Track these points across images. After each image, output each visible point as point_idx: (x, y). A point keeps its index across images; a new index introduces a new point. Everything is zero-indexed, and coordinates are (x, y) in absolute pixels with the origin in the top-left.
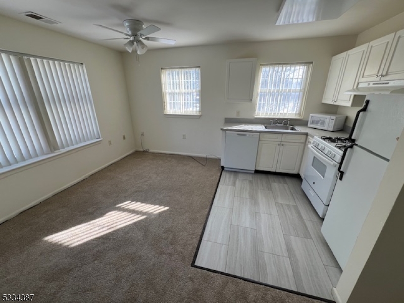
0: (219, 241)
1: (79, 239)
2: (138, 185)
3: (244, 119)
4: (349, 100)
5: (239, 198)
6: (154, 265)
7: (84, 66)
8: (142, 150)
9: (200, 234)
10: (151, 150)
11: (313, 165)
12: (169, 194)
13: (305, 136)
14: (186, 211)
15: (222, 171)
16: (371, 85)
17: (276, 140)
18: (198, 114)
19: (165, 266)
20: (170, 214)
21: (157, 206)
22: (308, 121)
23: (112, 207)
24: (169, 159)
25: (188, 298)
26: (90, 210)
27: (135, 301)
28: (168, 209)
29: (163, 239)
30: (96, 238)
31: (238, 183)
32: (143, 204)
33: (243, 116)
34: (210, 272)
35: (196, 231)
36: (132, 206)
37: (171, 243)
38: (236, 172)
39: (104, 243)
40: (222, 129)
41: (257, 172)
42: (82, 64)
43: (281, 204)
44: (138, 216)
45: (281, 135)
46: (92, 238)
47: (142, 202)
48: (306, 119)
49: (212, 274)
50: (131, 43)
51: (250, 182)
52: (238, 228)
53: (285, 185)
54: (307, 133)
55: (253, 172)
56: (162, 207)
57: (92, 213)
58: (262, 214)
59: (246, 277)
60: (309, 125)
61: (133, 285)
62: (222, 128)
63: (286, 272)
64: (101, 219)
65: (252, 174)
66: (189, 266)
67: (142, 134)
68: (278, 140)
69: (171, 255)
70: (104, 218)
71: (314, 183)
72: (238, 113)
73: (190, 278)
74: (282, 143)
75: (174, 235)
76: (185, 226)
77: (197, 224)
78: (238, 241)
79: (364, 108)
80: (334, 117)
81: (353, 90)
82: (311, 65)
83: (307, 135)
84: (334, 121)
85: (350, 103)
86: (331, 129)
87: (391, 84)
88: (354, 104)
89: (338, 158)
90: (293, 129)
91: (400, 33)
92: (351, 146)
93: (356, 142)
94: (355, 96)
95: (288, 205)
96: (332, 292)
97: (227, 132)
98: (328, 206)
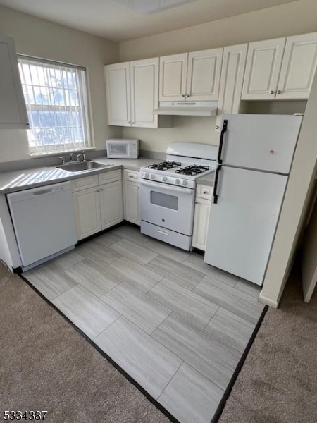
0: (171, 371)
4: (154, 121)
5: (107, 294)
11: (152, 203)
13: (120, 171)
15: (22, 276)
16: (176, 105)
17: (93, 185)
22: (106, 151)
43: (149, 263)
45: (96, 176)
48: (103, 148)
51: (87, 262)
52: (161, 330)
53: (124, 240)
54: (122, 166)
55: (74, 247)
58: (153, 290)
59: (235, 366)
60: (109, 156)
63: (234, 319)
65: (74, 250)
68: (96, 184)
71: (163, 221)
74: (101, 187)
78: (181, 344)
79: (225, 129)
80: (135, 142)
81: (154, 110)
82: (83, 72)
83: (122, 168)
84: (136, 146)
85: (155, 125)
86: (136, 157)
87: (198, 104)
88: (160, 126)
89: (191, 184)
90: (94, 165)
91: (192, 54)
92: (219, 168)
93: (223, 163)
94: (159, 116)
95: (154, 259)
96: (259, 301)
97: (9, 195)
98: (192, 236)
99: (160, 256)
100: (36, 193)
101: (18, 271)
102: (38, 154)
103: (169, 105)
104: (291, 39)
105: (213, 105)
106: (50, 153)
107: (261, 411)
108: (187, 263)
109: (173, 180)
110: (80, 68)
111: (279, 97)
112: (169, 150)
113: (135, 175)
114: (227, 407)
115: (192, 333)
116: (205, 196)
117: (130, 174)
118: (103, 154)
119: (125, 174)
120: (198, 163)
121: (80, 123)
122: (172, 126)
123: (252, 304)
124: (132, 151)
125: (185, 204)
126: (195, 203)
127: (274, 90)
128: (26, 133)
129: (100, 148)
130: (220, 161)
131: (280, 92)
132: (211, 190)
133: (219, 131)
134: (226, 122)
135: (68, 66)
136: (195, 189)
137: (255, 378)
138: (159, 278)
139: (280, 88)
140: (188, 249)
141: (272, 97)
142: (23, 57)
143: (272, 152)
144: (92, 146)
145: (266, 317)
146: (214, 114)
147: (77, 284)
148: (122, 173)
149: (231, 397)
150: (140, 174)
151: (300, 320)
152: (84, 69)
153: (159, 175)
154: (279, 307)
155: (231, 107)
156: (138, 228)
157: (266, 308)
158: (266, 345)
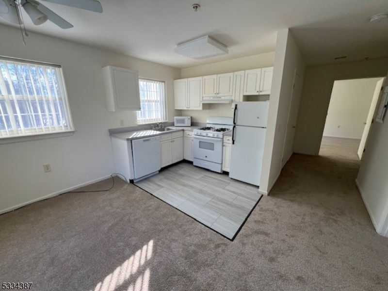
0: (216, 218)
3: (131, 127)
4: (200, 106)
5: (180, 191)
11: (200, 147)
13: (182, 132)
15: (133, 184)
16: (211, 98)
33: (127, 125)
43: (200, 178)
45: (171, 134)
48: (172, 121)
55: (158, 172)
58: (203, 189)
60: (175, 125)
68: (170, 138)
71: (206, 157)
72: (122, 122)
74: (173, 140)
79: (236, 108)
80: (190, 117)
81: (200, 101)
82: (163, 83)
83: (183, 130)
84: (190, 120)
85: (201, 108)
86: (190, 125)
87: (223, 98)
88: (204, 108)
89: (221, 136)
90: (168, 129)
91: (219, 75)
92: (234, 127)
93: (236, 124)
94: (203, 104)
95: (202, 177)
96: (258, 193)
97: (133, 141)
98: (222, 164)
99: (205, 175)
100: (144, 141)
101: (132, 181)
102: (141, 124)
103: (208, 98)
104: (264, 69)
105: (230, 98)
106: (147, 123)
107: (258, 230)
108: (220, 179)
109: (211, 135)
110: (162, 82)
111: (261, 94)
112: (208, 121)
113: (190, 134)
114: (242, 229)
115: (225, 205)
116: (228, 142)
117: (187, 133)
118: (173, 124)
119: (185, 134)
120: (224, 127)
121: (161, 108)
122: (209, 109)
123: (255, 194)
124: (188, 122)
125: (218, 146)
126: (223, 146)
127: (258, 90)
128: (136, 113)
129: (171, 121)
130: (234, 123)
131: (261, 92)
132: (231, 138)
133: (233, 110)
134: (236, 105)
135: (157, 81)
136: (223, 139)
137: (255, 219)
138: (206, 184)
139: (261, 90)
140: (220, 172)
141: (257, 94)
142: (141, 78)
143: (258, 118)
144: (166, 119)
145: (262, 199)
146: (231, 102)
147: (163, 187)
148: (183, 133)
149: (244, 226)
150: (193, 133)
151: (279, 200)
152: (164, 82)
153: (204, 133)
154: (269, 195)
155: (239, 99)
156: (191, 163)
157: (262, 196)
158: (262, 208)
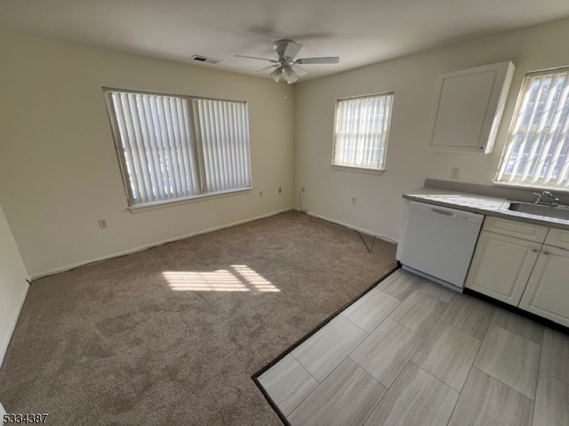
0: (311, 369)
1: (183, 285)
2: (268, 251)
5: (395, 323)
6: (217, 348)
7: (247, 104)
8: (299, 209)
9: (293, 343)
10: (310, 213)
12: (293, 274)
14: (297, 305)
15: (396, 269)
17: (530, 238)
18: (380, 168)
19: (226, 357)
20: (275, 299)
21: (269, 283)
23: (226, 265)
24: (325, 229)
25: (219, 412)
26: (209, 261)
27: (176, 373)
28: (277, 292)
29: (246, 324)
30: (193, 291)
31: (413, 296)
32: (256, 274)
34: (266, 402)
35: (290, 337)
36: (245, 271)
37: (251, 336)
38: (420, 279)
39: (195, 299)
40: (404, 197)
41: (468, 293)
42: (245, 102)
43: (488, 376)
44: (243, 286)
45: (547, 229)
46: (191, 289)
47: (257, 272)
49: (267, 406)
50: (279, 70)
52: (356, 368)
55: (461, 291)
56: (274, 287)
57: (207, 265)
61: (185, 356)
62: (405, 194)
64: (210, 273)
65: (457, 292)
66: (249, 377)
67: (303, 189)
69: (241, 347)
70: (213, 273)
72: (456, 171)
73: (239, 390)
74: (546, 248)
75: (261, 327)
76: (281, 322)
77: (298, 328)
78: (340, 387)
100: (435, 210)
101: (399, 265)
